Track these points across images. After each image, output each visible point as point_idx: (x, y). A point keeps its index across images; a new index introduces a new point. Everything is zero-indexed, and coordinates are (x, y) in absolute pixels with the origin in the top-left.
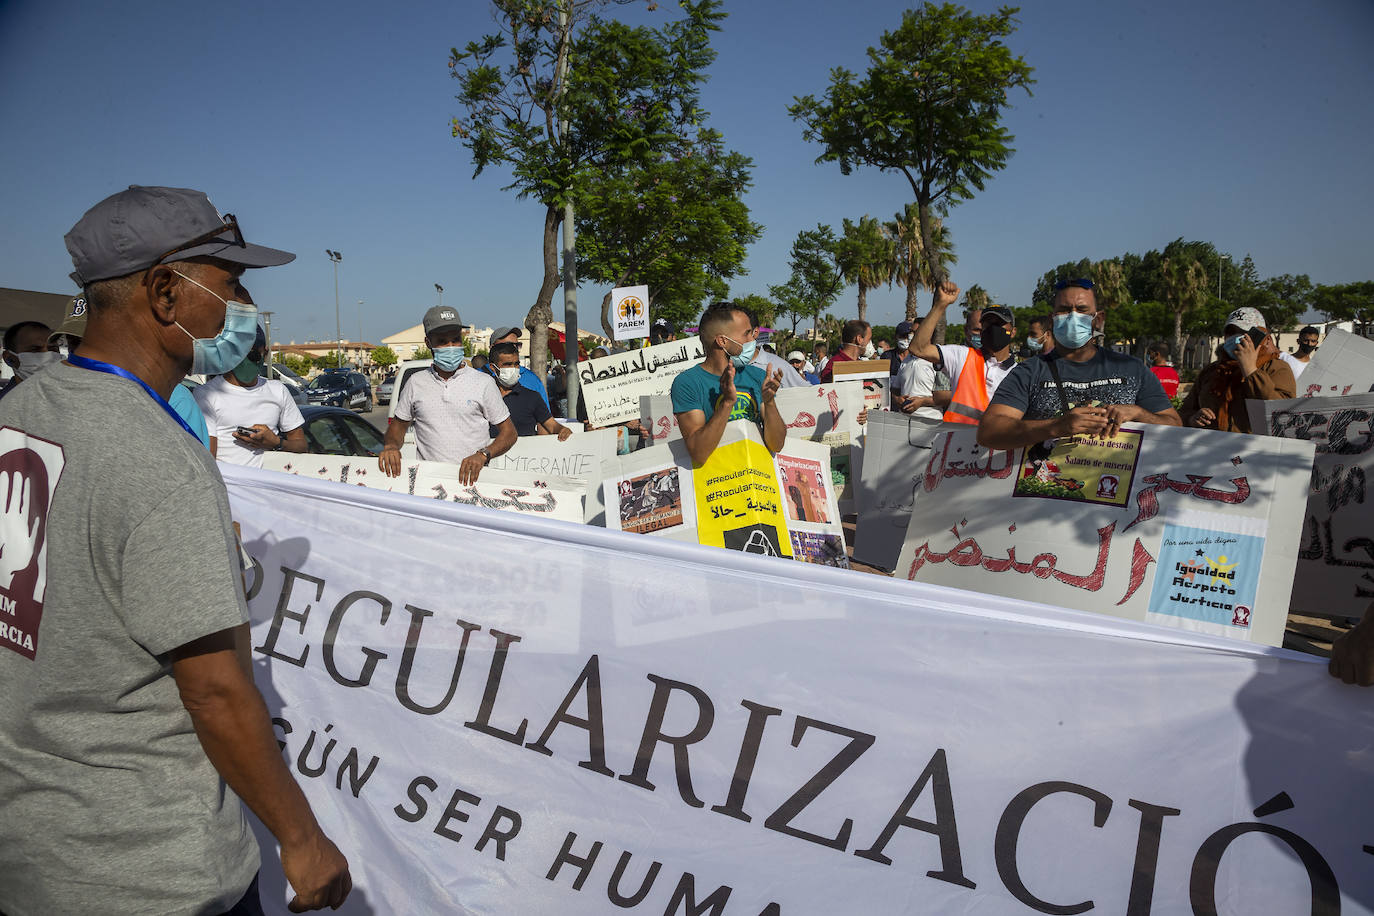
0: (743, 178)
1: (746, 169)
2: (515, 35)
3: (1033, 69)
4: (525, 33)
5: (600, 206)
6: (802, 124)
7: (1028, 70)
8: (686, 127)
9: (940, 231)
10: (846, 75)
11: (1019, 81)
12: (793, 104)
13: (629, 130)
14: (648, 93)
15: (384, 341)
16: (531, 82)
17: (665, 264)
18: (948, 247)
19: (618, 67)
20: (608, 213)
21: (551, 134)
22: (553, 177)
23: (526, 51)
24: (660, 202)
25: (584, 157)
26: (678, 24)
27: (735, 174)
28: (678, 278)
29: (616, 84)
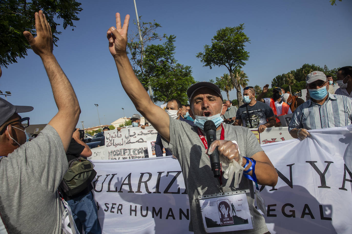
0: (190, 71)
1: (190, 69)
2: (131, 51)
3: (249, 38)
4: (133, 50)
5: (157, 84)
6: (200, 59)
7: (248, 38)
8: (173, 64)
9: (243, 74)
10: (208, 46)
11: (247, 41)
12: (197, 55)
13: (160, 68)
14: (163, 59)
15: (111, 124)
16: (136, 60)
17: (176, 95)
18: (246, 77)
19: (155, 54)
20: (159, 85)
21: (142, 71)
22: (144, 81)
23: (134, 54)
24: (171, 81)
25: (151, 75)
26: (166, 42)
27: (188, 71)
28: (180, 97)
29: (155, 58)
